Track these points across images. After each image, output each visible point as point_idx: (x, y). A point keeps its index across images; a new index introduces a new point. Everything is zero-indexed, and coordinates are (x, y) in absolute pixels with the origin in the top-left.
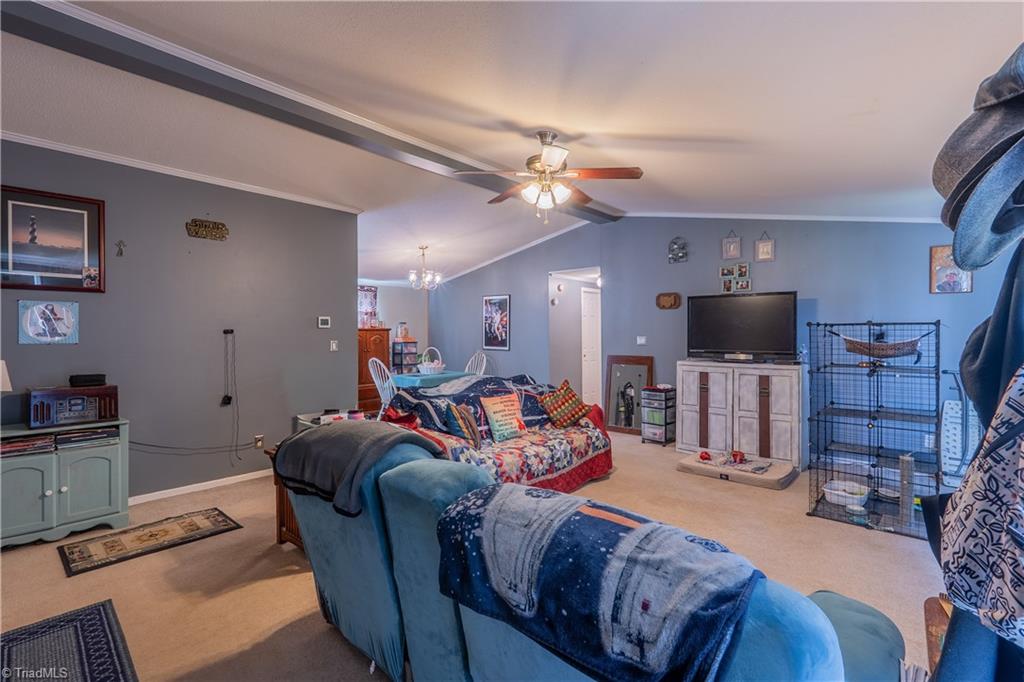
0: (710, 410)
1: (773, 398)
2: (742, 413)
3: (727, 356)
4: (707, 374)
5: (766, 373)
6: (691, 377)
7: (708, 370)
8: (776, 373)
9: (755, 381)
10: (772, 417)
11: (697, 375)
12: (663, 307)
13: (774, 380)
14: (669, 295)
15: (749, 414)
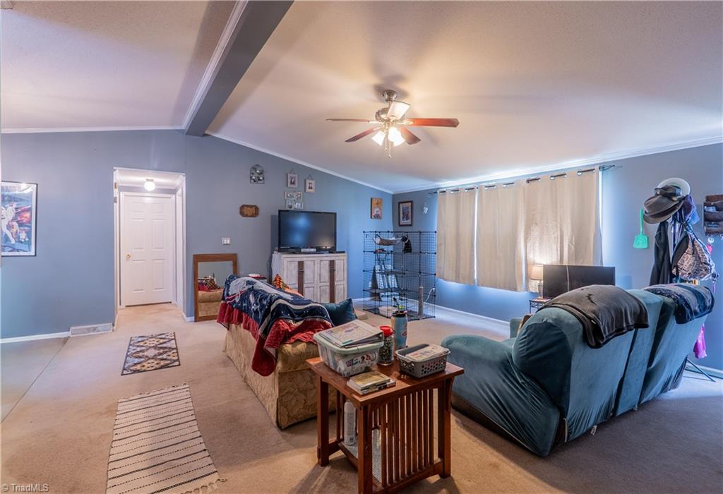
0: (305, 286)
1: (336, 272)
2: (322, 284)
3: (302, 250)
4: (303, 262)
5: (333, 259)
6: (293, 265)
7: (304, 259)
8: (337, 258)
9: (327, 263)
10: (335, 283)
11: (297, 263)
12: (247, 216)
13: (337, 262)
14: (251, 206)
15: (325, 284)
